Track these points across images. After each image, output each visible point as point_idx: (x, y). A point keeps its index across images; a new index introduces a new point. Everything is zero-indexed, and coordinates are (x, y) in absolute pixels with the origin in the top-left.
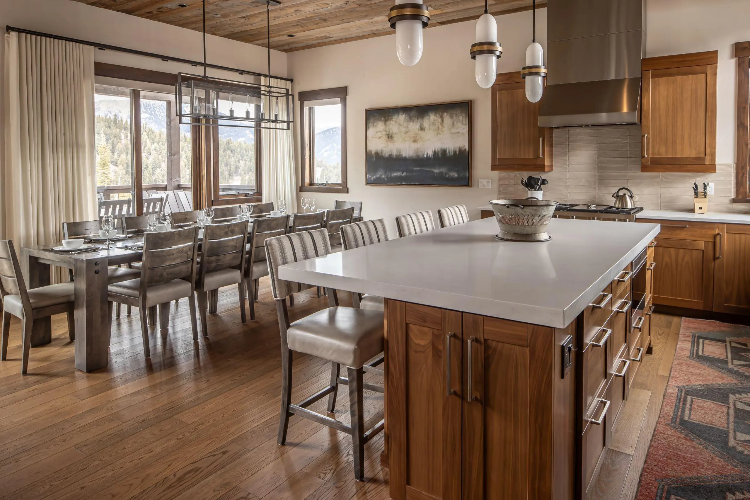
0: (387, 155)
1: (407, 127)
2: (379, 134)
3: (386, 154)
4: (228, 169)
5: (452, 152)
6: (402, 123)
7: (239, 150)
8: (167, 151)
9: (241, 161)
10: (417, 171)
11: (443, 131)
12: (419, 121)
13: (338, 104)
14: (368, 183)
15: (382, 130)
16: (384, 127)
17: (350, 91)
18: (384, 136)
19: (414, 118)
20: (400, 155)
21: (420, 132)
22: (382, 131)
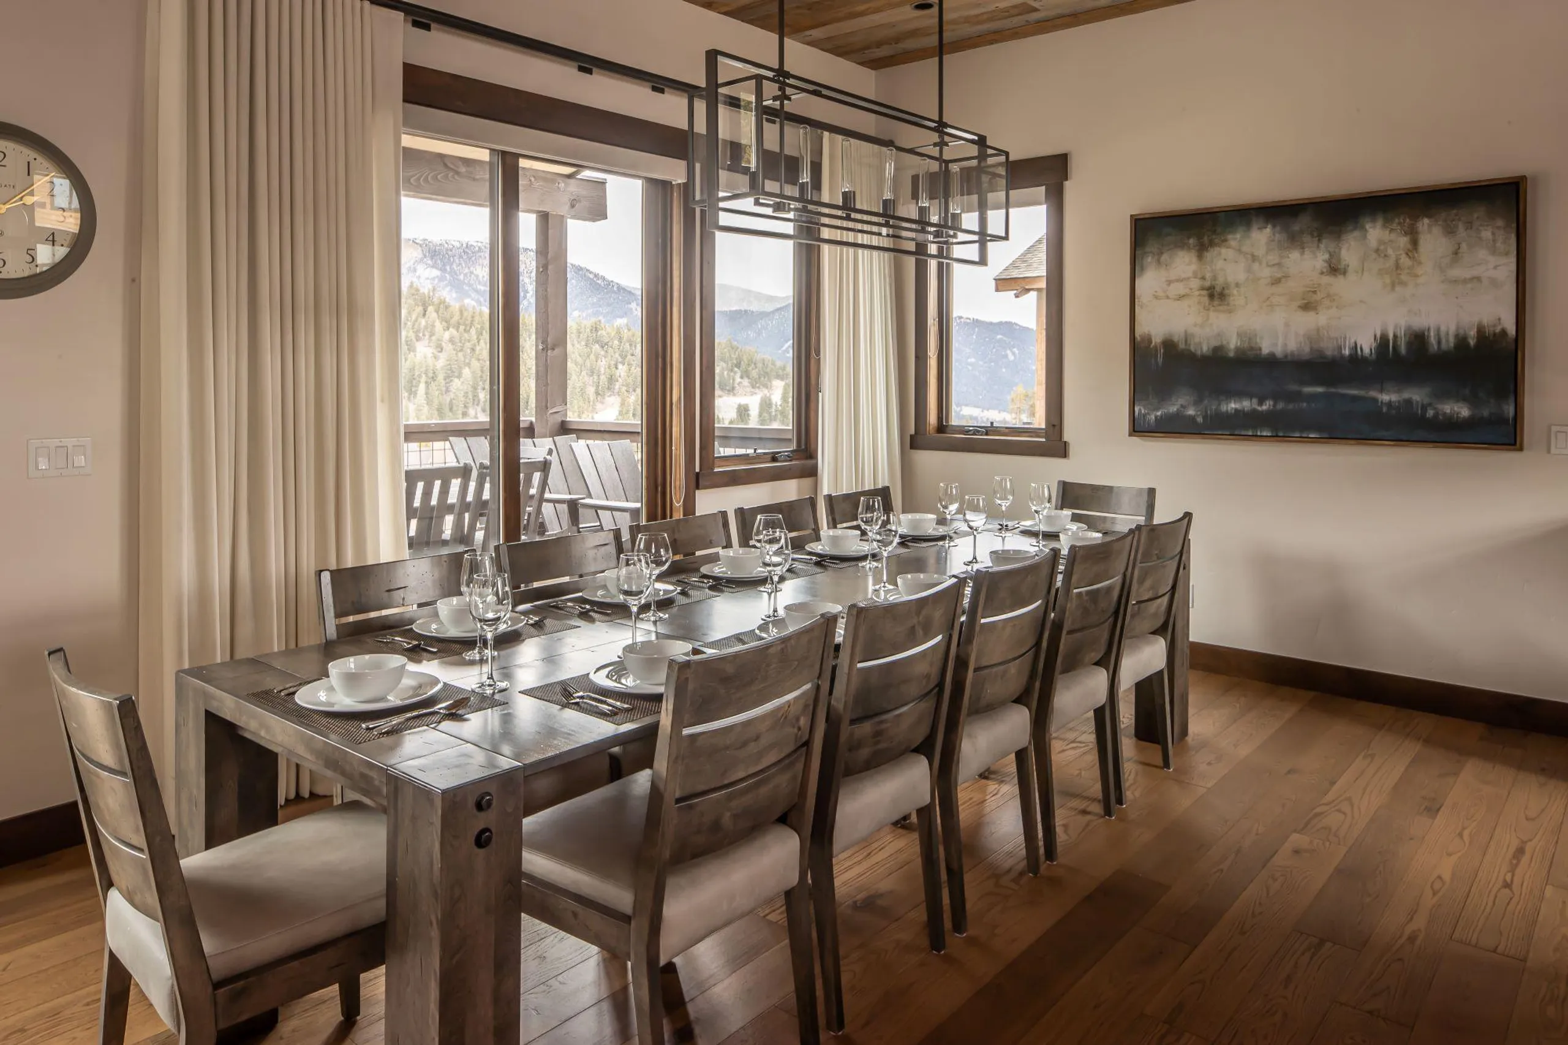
0: (1205, 349)
1: (1279, 265)
2: (1178, 289)
3: (1203, 345)
4: (593, 382)
5: (1452, 340)
6: (1260, 251)
7: (616, 342)
8: (537, 339)
9: (620, 366)
10: (1313, 397)
11: (1417, 276)
12: (1322, 246)
13: (1040, 204)
14: (1138, 428)
15: (1190, 274)
16: (1194, 267)
17: (1076, 167)
18: (1197, 293)
19: (1307, 238)
20: (1252, 349)
21: (1326, 279)
22: (1189, 278)
